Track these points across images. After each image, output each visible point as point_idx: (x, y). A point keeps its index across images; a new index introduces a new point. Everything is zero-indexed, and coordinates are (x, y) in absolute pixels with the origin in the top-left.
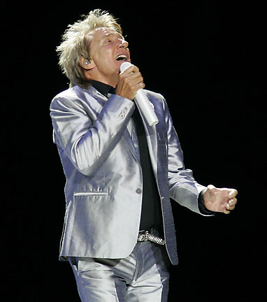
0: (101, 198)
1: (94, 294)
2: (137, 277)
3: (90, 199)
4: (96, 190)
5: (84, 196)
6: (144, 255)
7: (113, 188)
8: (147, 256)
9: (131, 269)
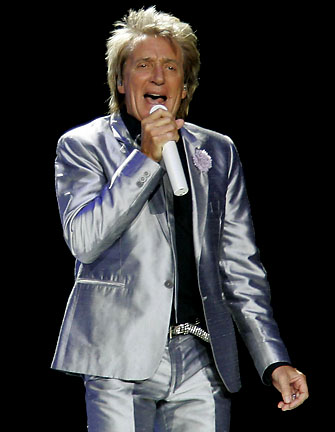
0: (114, 291)
1: (101, 413)
2: (176, 388)
3: (100, 290)
4: (109, 279)
5: (91, 285)
6: (183, 356)
7: (133, 278)
8: (190, 357)
9: (164, 375)
